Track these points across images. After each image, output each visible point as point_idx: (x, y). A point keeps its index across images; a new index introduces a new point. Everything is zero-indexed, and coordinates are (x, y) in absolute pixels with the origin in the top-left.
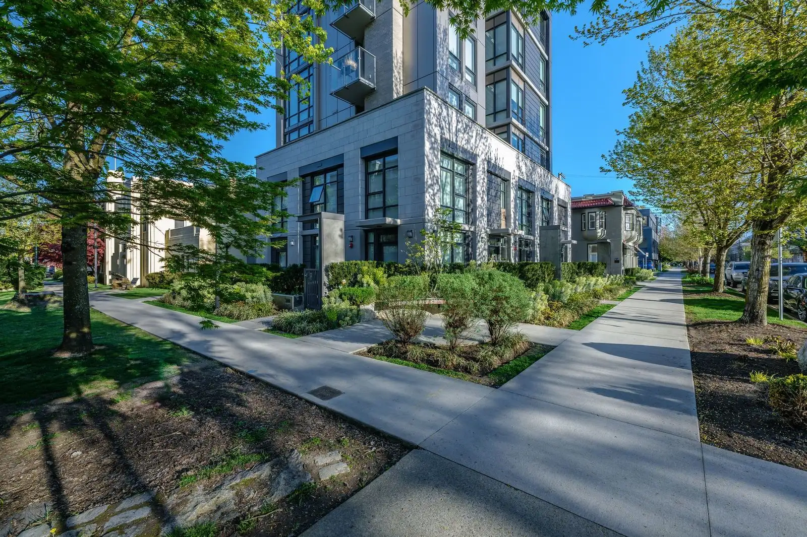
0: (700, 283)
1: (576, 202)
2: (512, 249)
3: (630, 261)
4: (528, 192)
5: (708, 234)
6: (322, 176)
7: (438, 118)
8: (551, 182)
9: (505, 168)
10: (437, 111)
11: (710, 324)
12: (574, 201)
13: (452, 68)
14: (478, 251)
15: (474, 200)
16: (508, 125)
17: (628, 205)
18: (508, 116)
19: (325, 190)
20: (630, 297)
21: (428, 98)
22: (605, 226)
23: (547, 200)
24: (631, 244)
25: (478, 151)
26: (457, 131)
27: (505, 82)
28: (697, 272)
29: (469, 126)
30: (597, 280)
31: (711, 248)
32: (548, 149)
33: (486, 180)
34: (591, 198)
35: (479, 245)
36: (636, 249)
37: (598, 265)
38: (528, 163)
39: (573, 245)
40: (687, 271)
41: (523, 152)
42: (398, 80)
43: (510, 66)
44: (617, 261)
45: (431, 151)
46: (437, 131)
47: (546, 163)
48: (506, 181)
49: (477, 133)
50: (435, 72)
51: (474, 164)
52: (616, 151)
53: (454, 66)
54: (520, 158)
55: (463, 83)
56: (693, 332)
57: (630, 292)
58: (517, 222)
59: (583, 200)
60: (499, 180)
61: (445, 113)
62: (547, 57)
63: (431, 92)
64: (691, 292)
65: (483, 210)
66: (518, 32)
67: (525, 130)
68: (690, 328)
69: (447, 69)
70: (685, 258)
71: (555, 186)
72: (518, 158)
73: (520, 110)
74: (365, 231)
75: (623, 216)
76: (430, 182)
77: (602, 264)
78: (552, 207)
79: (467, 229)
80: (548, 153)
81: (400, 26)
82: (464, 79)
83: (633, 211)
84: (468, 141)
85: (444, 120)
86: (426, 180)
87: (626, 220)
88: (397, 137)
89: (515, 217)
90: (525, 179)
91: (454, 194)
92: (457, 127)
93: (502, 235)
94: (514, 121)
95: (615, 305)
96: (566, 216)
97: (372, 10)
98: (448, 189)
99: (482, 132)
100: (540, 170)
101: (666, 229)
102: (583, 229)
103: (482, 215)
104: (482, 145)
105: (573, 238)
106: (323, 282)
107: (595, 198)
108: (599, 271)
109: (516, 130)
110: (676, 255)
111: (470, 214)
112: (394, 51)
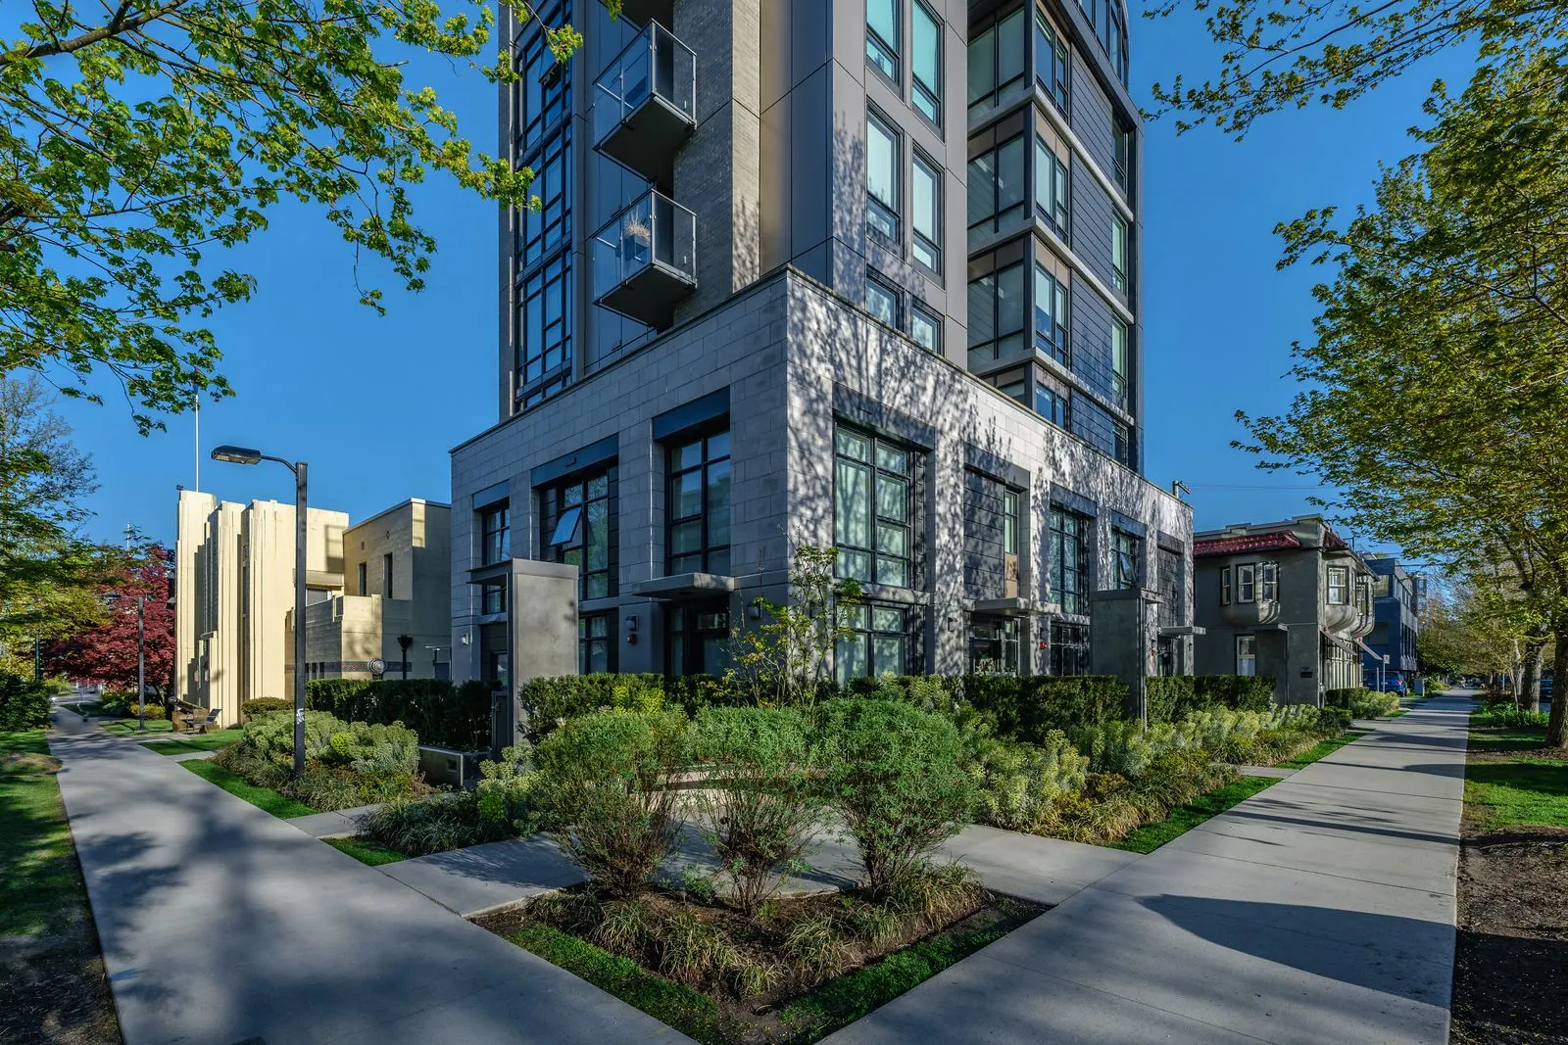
0: (1514, 725)
1: (1206, 542)
2: (1033, 646)
3: (1343, 672)
4: (1079, 516)
5: (1530, 608)
6: (580, 488)
7: (826, 343)
8: (1140, 496)
9: (1015, 462)
10: (824, 327)
11: (1528, 840)
12: (1199, 540)
13: (878, 234)
14: (939, 651)
15: (929, 536)
16: (1026, 365)
17: (1335, 548)
18: (1027, 344)
19: (584, 516)
20: (1323, 760)
21: (798, 294)
22: (1278, 595)
23: (1131, 536)
24: (1343, 634)
25: (944, 421)
26: (881, 373)
27: (1020, 269)
28: (1509, 699)
29: (914, 363)
30: (1241, 718)
31: (1542, 644)
32: (1132, 423)
33: (962, 491)
34: (1244, 533)
35: (943, 638)
36: (1357, 648)
37: (1252, 681)
38: (1079, 451)
39: (1196, 637)
40: (1484, 697)
41: (1068, 427)
42: (748, 265)
43: (1033, 230)
44: (1307, 674)
45: (807, 420)
46: (824, 372)
47: (1129, 454)
48: (1019, 490)
49: (937, 382)
50: (828, 239)
51: (928, 452)
52: (1294, 417)
53: (886, 229)
54: (1057, 441)
55: (908, 269)
56: (1477, 862)
57: (1331, 745)
58: (1048, 586)
59: (1223, 536)
60: (1000, 488)
61: (846, 331)
62: (1130, 215)
63: (805, 279)
64: (1488, 747)
65: (955, 557)
66: (1053, 154)
67: (1072, 377)
68: (1470, 850)
69: (861, 234)
70: (1484, 667)
71: (1150, 504)
72: (1051, 440)
73: (1059, 334)
74: (662, 604)
75: (1321, 571)
76: (802, 491)
77: (1264, 679)
78: (1143, 554)
79: (910, 599)
80: (1132, 430)
81: (750, 140)
82: (909, 260)
83: (1348, 561)
84: (912, 399)
85: (843, 347)
86: (790, 486)
87: (1331, 584)
88: (728, 388)
89: (1043, 574)
90: (1070, 488)
91: (874, 519)
92: (879, 365)
93: (1008, 613)
94: (1040, 354)
95: (1279, 780)
96: (1180, 575)
97: (689, 111)
98: (861, 509)
99: (952, 378)
100: (1111, 469)
101: (1437, 603)
102: (1225, 602)
103: (952, 569)
104: (952, 409)
105: (1197, 623)
106: (515, 724)
107: (1254, 533)
108: (1255, 695)
109: (1049, 377)
110: (1461, 660)
111: (919, 565)
112: (736, 199)
